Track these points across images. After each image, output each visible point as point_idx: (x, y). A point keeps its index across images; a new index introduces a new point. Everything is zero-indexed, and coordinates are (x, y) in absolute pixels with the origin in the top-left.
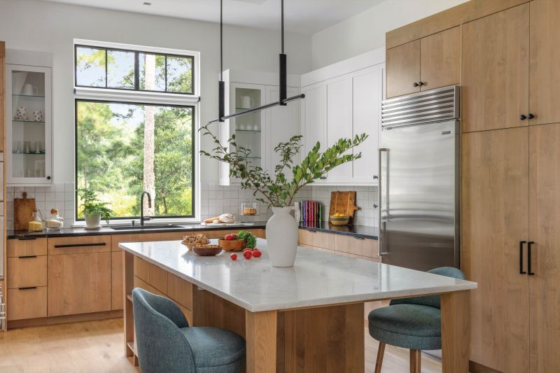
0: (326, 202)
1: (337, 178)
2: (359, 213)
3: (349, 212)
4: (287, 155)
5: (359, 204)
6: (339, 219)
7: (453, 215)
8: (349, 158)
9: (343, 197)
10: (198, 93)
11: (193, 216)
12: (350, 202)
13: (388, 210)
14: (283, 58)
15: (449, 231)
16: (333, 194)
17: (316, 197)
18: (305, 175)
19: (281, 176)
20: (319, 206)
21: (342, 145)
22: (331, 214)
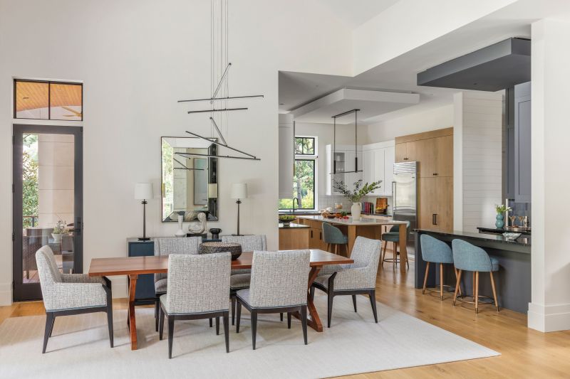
0: (374, 202)
1: (377, 193)
2: (388, 208)
3: (384, 207)
4: (357, 187)
5: (388, 203)
6: (379, 210)
7: (415, 209)
8: (377, 188)
9: (382, 200)
10: (316, 154)
11: (314, 209)
12: (384, 203)
13: (396, 207)
14: (356, 159)
15: (415, 214)
16: (377, 199)
17: (370, 201)
18: (363, 193)
19: (355, 193)
20: (371, 205)
21: (374, 184)
22: (376, 207)
